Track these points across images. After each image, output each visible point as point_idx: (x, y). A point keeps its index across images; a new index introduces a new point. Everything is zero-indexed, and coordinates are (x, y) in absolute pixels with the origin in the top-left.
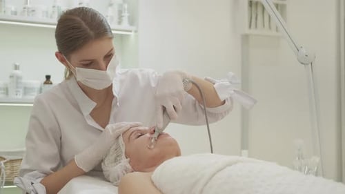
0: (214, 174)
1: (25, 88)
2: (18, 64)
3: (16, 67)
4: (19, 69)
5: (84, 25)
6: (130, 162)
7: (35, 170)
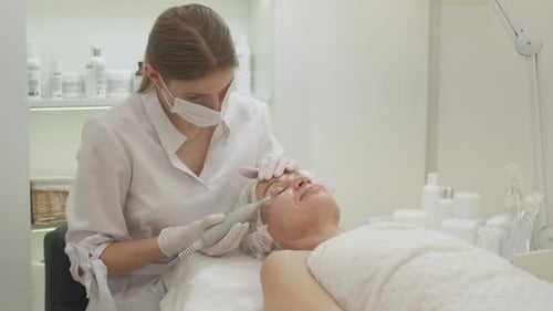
0: (396, 268)
1: (109, 81)
2: (97, 47)
3: (96, 53)
4: (99, 55)
5: (203, 44)
6: (268, 229)
7: (96, 233)
